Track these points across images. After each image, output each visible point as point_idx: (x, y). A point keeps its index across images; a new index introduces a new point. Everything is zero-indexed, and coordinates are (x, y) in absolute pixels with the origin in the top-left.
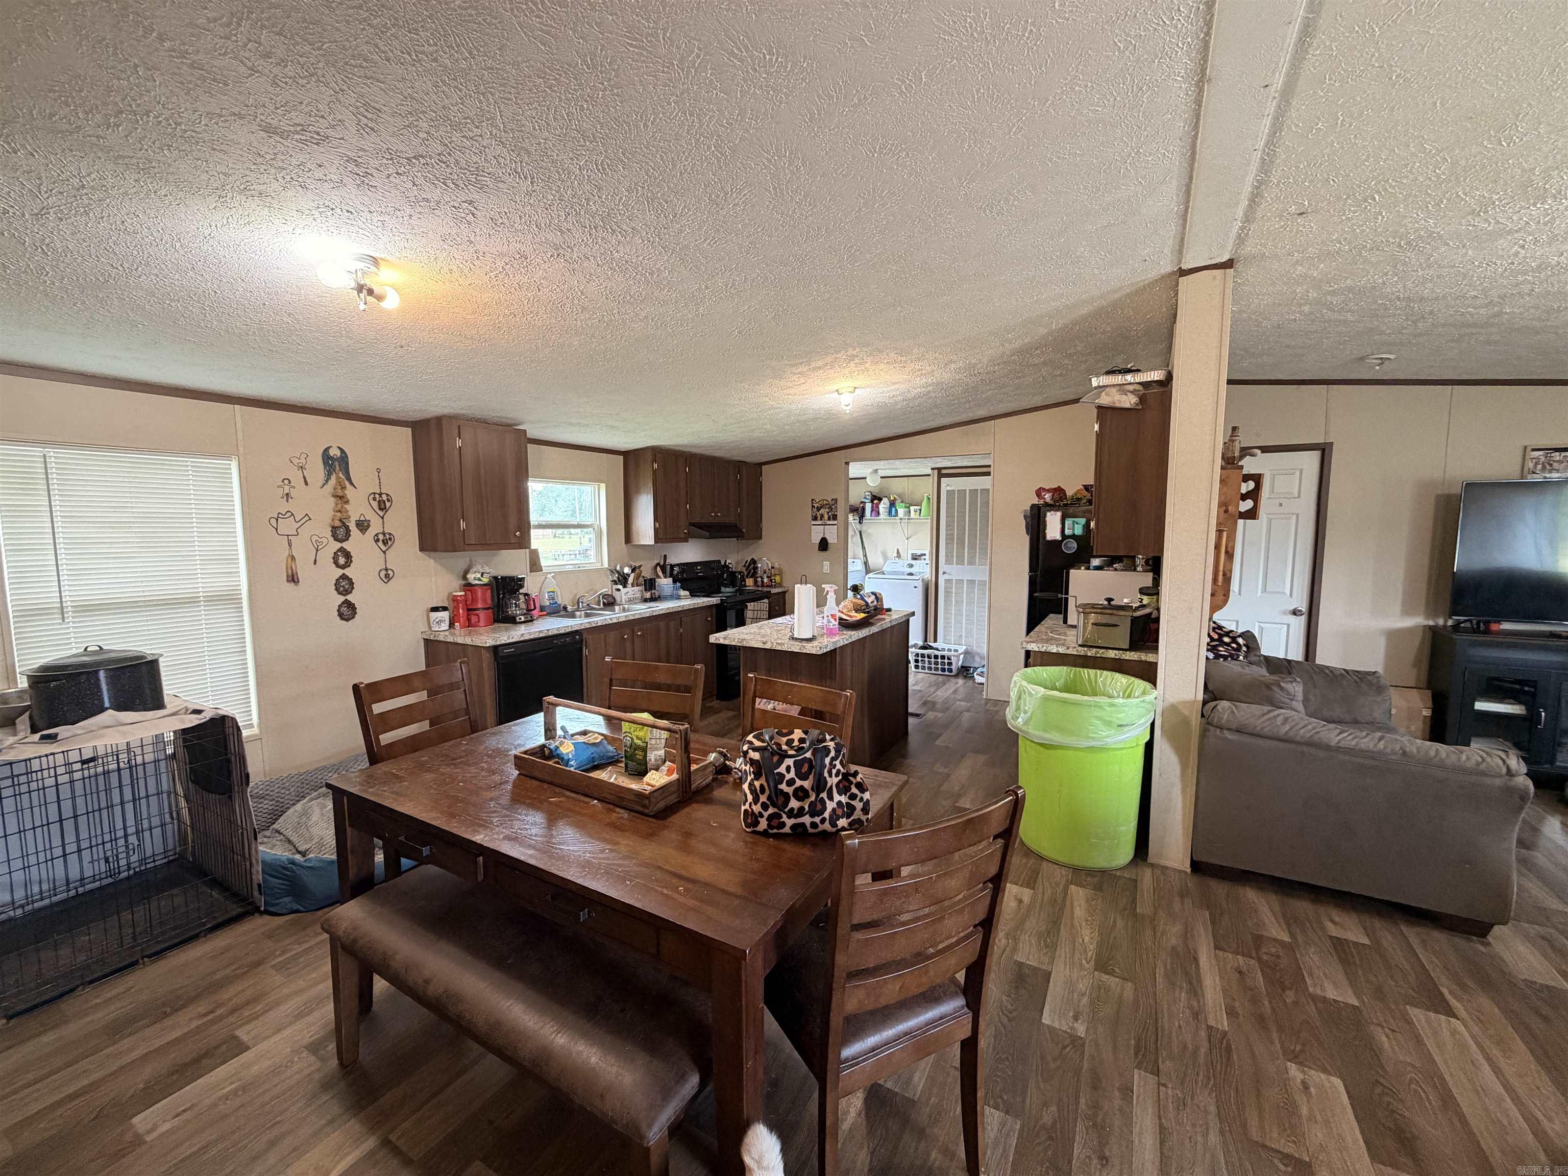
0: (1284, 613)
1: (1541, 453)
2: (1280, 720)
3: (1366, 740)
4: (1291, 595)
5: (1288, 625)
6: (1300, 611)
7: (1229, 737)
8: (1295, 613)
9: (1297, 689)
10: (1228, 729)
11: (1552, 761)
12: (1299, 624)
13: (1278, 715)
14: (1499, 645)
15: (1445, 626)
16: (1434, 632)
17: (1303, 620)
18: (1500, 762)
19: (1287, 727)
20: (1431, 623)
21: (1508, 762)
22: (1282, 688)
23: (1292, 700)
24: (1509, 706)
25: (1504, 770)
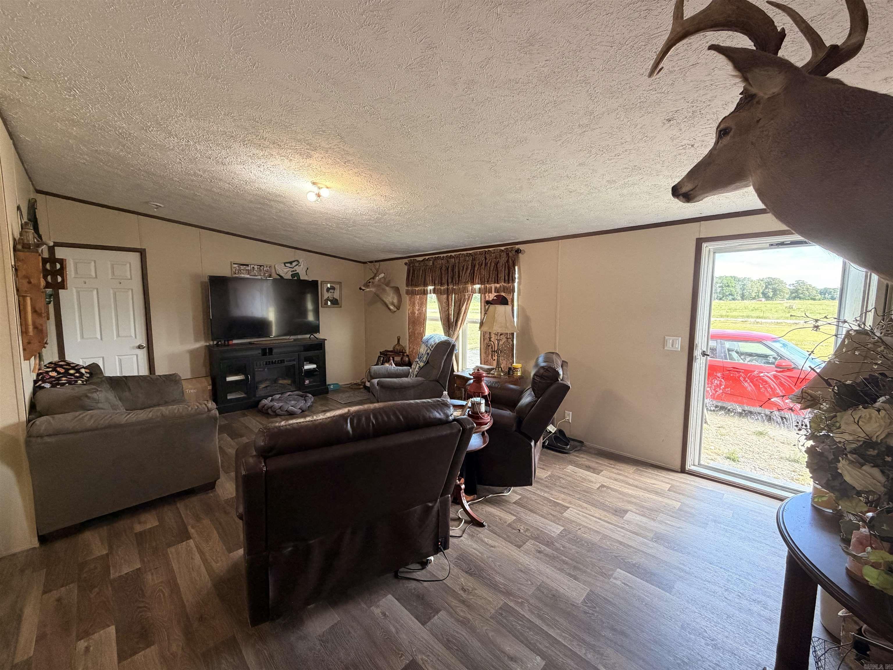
0: (133, 348)
1: (237, 265)
2: (86, 419)
3: (142, 415)
4: (136, 337)
5: (137, 355)
6: (142, 346)
7: (49, 440)
8: (140, 347)
9: (100, 395)
10: (47, 436)
11: (255, 396)
12: (143, 354)
13: (86, 415)
14: (236, 350)
15: (213, 345)
16: (208, 348)
17: (145, 351)
18: (204, 406)
19: (92, 421)
20: (208, 344)
21: (207, 405)
22: (89, 398)
23: (98, 403)
24: (239, 377)
25: (206, 410)
